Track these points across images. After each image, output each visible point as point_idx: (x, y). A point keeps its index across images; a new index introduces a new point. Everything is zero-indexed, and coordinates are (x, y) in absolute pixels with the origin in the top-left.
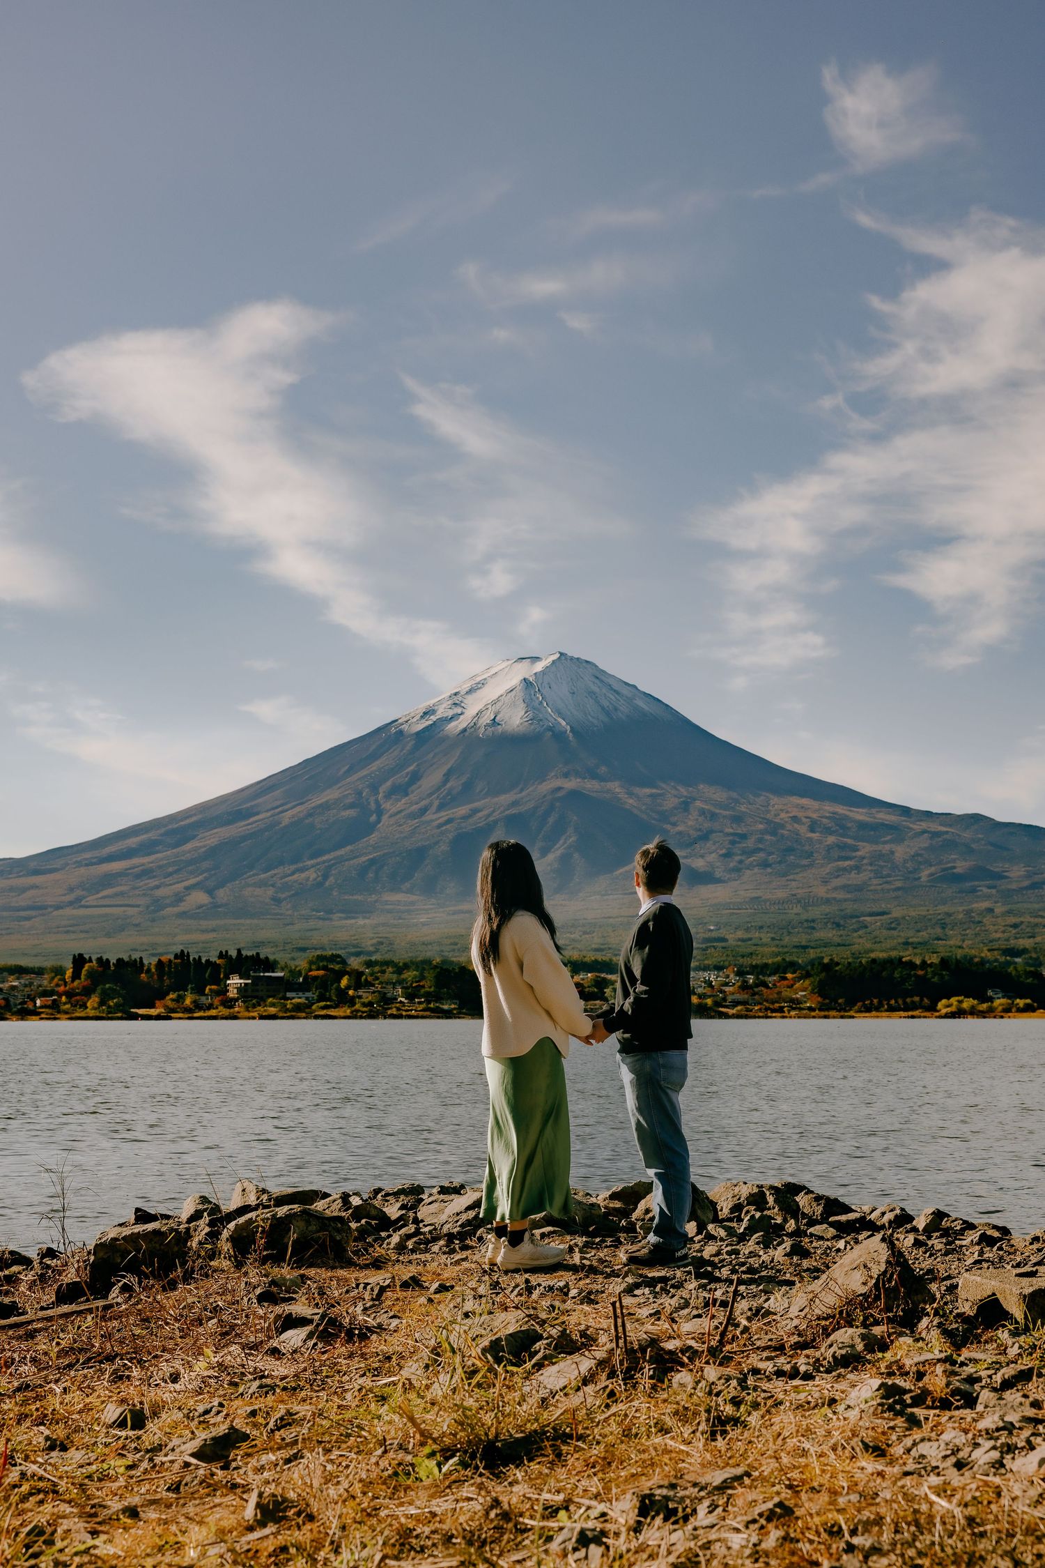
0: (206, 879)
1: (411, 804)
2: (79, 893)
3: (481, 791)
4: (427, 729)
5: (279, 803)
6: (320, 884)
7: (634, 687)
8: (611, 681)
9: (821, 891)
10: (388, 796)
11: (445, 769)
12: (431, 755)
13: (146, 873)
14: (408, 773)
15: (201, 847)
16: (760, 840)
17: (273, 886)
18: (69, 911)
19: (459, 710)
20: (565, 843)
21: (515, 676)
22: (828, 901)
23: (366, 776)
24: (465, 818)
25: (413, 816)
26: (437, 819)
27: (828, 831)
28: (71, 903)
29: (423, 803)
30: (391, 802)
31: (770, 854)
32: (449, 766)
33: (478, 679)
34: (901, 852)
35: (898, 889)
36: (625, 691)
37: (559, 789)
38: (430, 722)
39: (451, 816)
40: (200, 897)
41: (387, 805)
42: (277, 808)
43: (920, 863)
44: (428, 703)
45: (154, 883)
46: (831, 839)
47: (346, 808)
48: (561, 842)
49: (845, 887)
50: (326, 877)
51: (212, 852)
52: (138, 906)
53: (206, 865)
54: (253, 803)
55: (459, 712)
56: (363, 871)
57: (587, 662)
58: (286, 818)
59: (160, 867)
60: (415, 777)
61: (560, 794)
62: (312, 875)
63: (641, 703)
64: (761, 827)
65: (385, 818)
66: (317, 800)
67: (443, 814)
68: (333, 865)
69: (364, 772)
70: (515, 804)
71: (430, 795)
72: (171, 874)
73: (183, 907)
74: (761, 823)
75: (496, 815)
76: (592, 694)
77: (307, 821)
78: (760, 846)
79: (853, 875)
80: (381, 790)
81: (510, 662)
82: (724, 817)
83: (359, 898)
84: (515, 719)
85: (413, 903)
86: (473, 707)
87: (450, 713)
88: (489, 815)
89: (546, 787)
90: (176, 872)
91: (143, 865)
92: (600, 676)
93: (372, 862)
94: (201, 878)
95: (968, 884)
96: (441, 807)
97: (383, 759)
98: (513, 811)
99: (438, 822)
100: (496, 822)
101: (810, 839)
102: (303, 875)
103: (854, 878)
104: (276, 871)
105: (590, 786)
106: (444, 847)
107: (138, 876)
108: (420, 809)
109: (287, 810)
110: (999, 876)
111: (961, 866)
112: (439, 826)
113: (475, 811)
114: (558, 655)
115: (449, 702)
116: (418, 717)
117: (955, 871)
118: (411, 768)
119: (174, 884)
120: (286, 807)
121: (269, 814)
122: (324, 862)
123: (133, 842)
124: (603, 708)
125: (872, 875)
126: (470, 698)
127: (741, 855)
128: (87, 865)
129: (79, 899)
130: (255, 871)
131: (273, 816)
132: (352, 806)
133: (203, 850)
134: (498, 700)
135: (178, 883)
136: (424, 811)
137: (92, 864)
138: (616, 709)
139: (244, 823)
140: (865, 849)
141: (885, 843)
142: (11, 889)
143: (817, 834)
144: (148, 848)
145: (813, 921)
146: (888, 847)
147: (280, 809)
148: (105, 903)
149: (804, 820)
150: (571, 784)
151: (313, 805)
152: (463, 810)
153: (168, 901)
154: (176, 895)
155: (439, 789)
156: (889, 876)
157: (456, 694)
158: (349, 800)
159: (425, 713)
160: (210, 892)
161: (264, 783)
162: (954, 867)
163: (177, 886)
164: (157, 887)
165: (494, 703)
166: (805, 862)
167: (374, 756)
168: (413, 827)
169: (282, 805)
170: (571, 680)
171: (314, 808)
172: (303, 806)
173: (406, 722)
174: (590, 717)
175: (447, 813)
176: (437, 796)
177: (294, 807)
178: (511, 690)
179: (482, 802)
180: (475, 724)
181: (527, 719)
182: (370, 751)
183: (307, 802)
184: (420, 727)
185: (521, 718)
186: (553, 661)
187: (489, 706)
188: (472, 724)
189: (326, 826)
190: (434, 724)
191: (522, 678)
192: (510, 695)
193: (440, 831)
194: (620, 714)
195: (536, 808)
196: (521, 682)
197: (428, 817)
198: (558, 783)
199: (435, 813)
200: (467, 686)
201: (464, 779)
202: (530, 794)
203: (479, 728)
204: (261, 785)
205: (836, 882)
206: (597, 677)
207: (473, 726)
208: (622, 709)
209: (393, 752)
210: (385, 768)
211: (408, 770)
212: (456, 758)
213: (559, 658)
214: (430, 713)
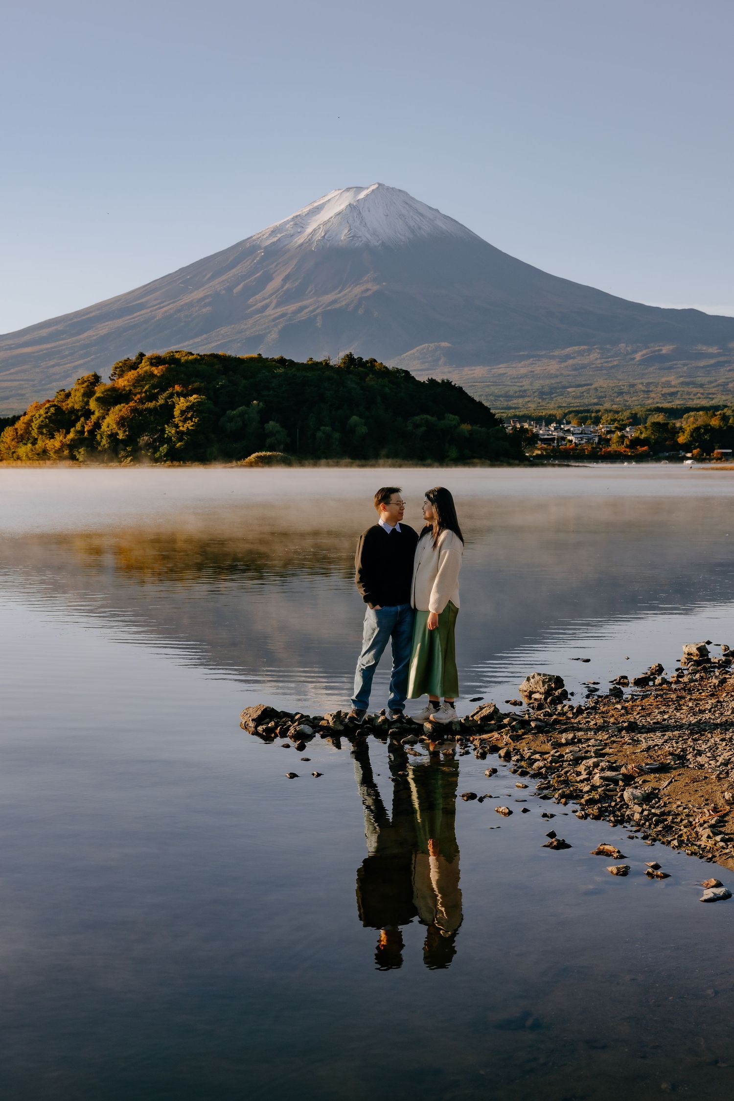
1: (258, 301)
3: (310, 292)
4: (274, 243)
5: (157, 301)
7: (437, 211)
8: (419, 206)
9: (554, 368)
10: (241, 296)
11: (283, 275)
12: (275, 264)
13: (48, 355)
14: (256, 278)
15: (94, 336)
21: (341, 205)
22: (553, 376)
23: (222, 281)
24: (294, 313)
26: (274, 314)
27: (574, 323)
29: (265, 302)
30: (242, 300)
32: (287, 273)
33: (316, 204)
35: (613, 367)
36: (428, 213)
37: (368, 290)
38: (275, 239)
39: (285, 311)
42: (155, 306)
44: (276, 224)
45: (51, 363)
47: (205, 306)
49: (574, 366)
51: (101, 340)
52: (33, 381)
53: (94, 349)
54: (139, 301)
55: (299, 230)
57: (400, 191)
58: (160, 314)
59: (59, 351)
60: (261, 282)
61: (367, 295)
63: (440, 223)
66: (186, 299)
67: (279, 310)
69: (224, 277)
70: (334, 302)
71: (271, 295)
72: (65, 356)
75: (318, 311)
76: (401, 216)
77: (175, 316)
80: (235, 291)
84: (343, 235)
86: (310, 227)
87: (292, 232)
88: (314, 311)
89: (358, 290)
90: (70, 355)
91: (47, 349)
92: (409, 201)
96: (278, 305)
97: (239, 267)
99: (275, 316)
100: (316, 316)
109: (163, 307)
111: (667, 349)
112: (275, 319)
113: (302, 309)
114: (376, 186)
115: (292, 223)
116: (267, 235)
118: (258, 274)
120: (162, 305)
121: (149, 310)
123: (44, 332)
124: (409, 227)
126: (308, 220)
128: (6, 350)
131: (152, 311)
132: (210, 304)
133: (94, 338)
134: (328, 221)
135: (70, 363)
136: (266, 307)
137: (11, 349)
138: (420, 228)
139: (129, 317)
143: (566, 325)
144: (55, 336)
148: (8, 378)
150: (377, 287)
151: (182, 303)
152: (292, 308)
155: (278, 291)
156: (612, 356)
157: (297, 216)
158: (209, 299)
159: (273, 232)
161: (148, 287)
163: (67, 365)
164: (53, 366)
165: (325, 223)
167: (231, 266)
168: (255, 320)
169: (160, 303)
170: (386, 205)
171: (182, 306)
172: (175, 304)
173: (258, 238)
174: (398, 235)
175: (282, 309)
176: (276, 297)
177: (169, 304)
178: (339, 214)
179: (309, 301)
180: (309, 240)
181: (351, 236)
182: (230, 260)
183: (178, 300)
184: (269, 242)
185: (345, 235)
186: (373, 190)
187: (322, 226)
188: (307, 240)
189: (190, 320)
190: (279, 240)
191: (348, 204)
192: (338, 217)
193: (274, 323)
194: (423, 233)
195: (348, 305)
196: (347, 207)
197: (269, 312)
198: (369, 286)
199: (273, 309)
200: (306, 210)
201: (297, 284)
202: (345, 295)
203: (312, 243)
204: (146, 288)
205: (570, 362)
206: (407, 203)
207: (308, 242)
208: (424, 228)
209: (246, 262)
210: (240, 274)
211: (256, 276)
212: (293, 267)
213: (377, 188)
214: (276, 232)
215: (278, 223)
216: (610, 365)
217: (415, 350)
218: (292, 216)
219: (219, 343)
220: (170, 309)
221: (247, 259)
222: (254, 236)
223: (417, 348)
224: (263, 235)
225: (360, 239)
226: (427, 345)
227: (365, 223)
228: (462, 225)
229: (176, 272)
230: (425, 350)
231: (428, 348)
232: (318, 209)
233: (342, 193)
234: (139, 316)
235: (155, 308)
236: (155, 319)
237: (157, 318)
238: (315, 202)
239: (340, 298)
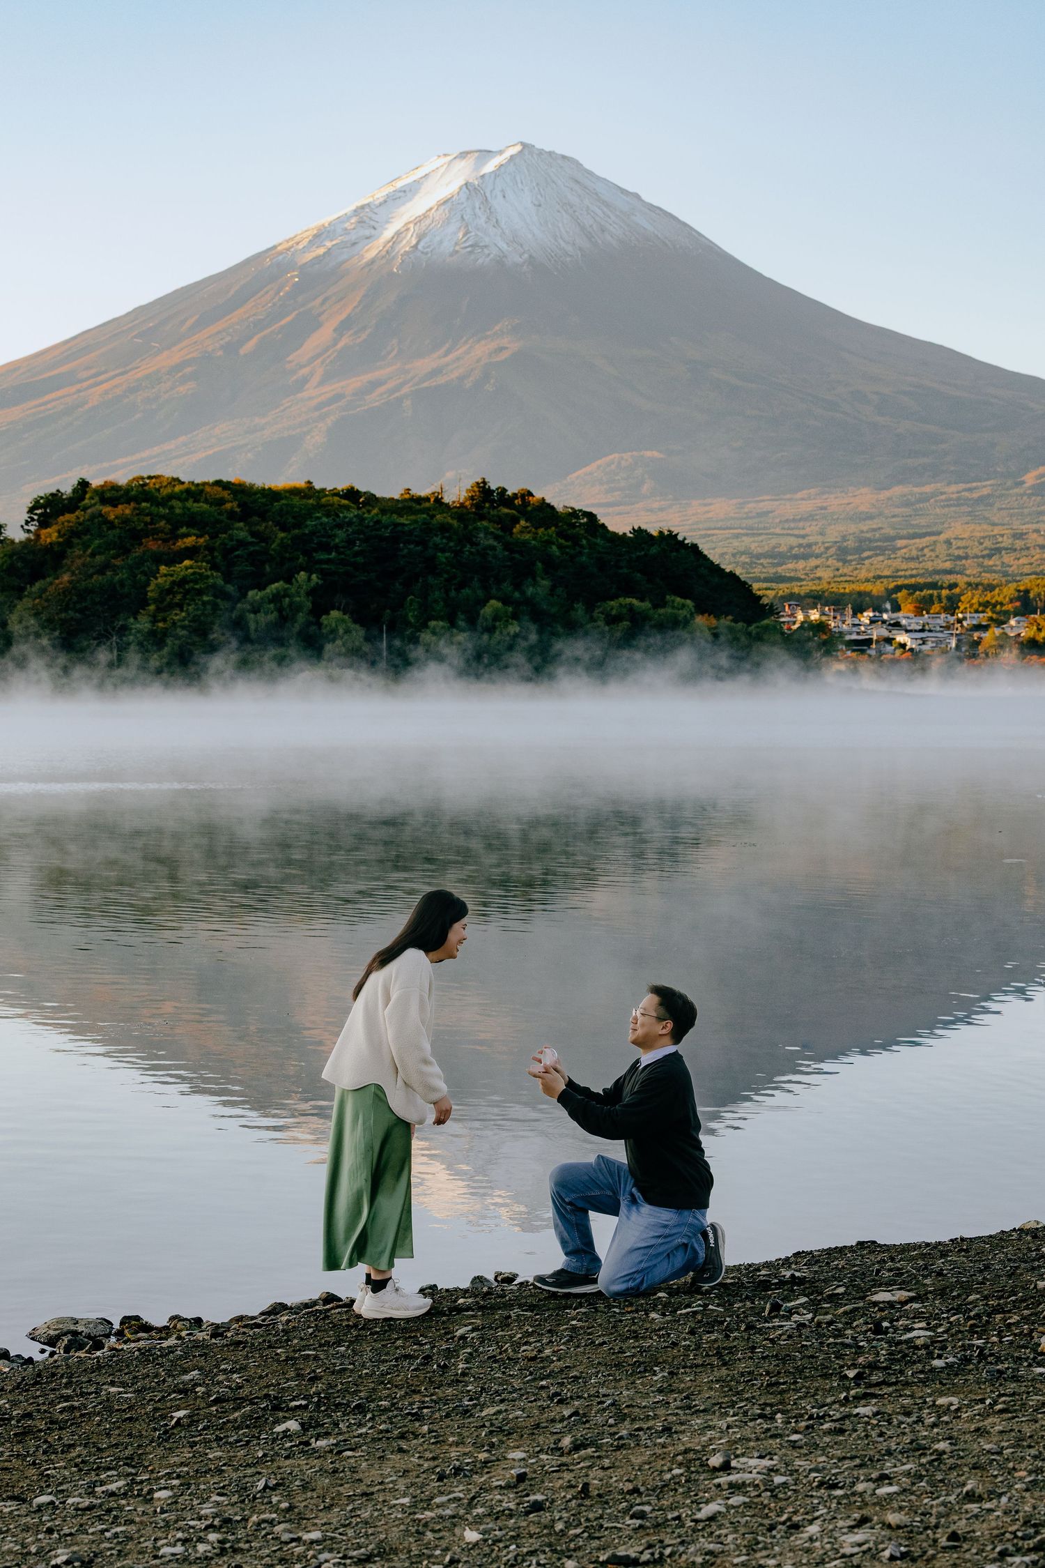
1: (283, 374)
3: (390, 352)
4: (318, 259)
5: (90, 371)
7: (637, 196)
8: (600, 188)
9: (866, 502)
10: (251, 362)
11: (337, 322)
12: (320, 300)
14: (282, 328)
19: (367, 232)
20: (500, 431)
21: (449, 184)
22: (864, 517)
23: (219, 332)
24: (361, 394)
26: (317, 396)
27: (904, 413)
29: (300, 373)
30: (256, 370)
31: (810, 447)
32: (343, 316)
33: (399, 184)
34: (1006, 445)
36: (621, 203)
37: (502, 349)
38: (321, 251)
39: (339, 391)
42: (87, 379)
43: (1030, 461)
44: (322, 222)
46: (906, 426)
48: (495, 430)
57: (564, 157)
58: (97, 395)
60: (293, 333)
61: (504, 356)
63: (642, 220)
66: (146, 367)
67: (327, 388)
69: (220, 326)
70: (435, 372)
71: (314, 359)
75: (406, 390)
76: (567, 206)
77: (124, 400)
80: (242, 352)
81: (449, 158)
86: (388, 226)
87: (354, 236)
88: (397, 389)
89: (483, 349)
92: (582, 178)
96: (325, 378)
97: (250, 305)
98: (433, 382)
99: (319, 399)
101: (874, 425)
105: (550, 346)
106: (319, 438)
109: (102, 383)
112: (317, 408)
113: (374, 385)
114: (519, 148)
115: (353, 220)
116: (305, 243)
118: (288, 319)
121: (74, 389)
122: (142, 460)
124: (583, 229)
126: (384, 214)
131: (79, 391)
132: (193, 376)
134: (425, 216)
136: (302, 382)
138: (603, 230)
139: (36, 402)
140: (955, 439)
143: (887, 418)
146: (988, 437)
147: (92, 381)
151: (139, 375)
152: (354, 383)
155: (327, 350)
157: (363, 207)
158: (193, 368)
159: (316, 236)
165: (418, 221)
166: (859, 459)
167: (235, 303)
168: (283, 408)
169: (95, 376)
170: (538, 184)
171: (138, 380)
172: (125, 377)
173: (288, 249)
174: (563, 244)
175: (333, 387)
176: (322, 363)
177: (112, 378)
178: (445, 202)
179: (388, 370)
180: (387, 252)
181: (468, 244)
182: (232, 292)
183: (131, 370)
184: (309, 256)
185: (456, 244)
186: (512, 156)
187: (411, 226)
188: (383, 253)
189: (154, 407)
190: (329, 252)
191: (463, 182)
192: (443, 207)
193: (317, 413)
194: (609, 238)
195: (461, 379)
196: (461, 188)
197: (308, 392)
198: (504, 342)
199: (315, 387)
200: (381, 195)
201: (364, 336)
202: (458, 359)
203: (393, 258)
205: (897, 489)
206: (577, 182)
207: (383, 257)
208: (611, 228)
209: (263, 296)
210: (251, 319)
211: (283, 322)
212: (355, 304)
213: (521, 152)
214: (324, 236)
215: (326, 219)
216: (975, 495)
217: (594, 466)
218: (353, 207)
219: (211, 452)
220: (116, 386)
221: (265, 290)
222: (280, 244)
223: (599, 462)
224: (298, 243)
225: (486, 251)
226: (616, 455)
227: (497, 221)
228: (685, 225)
229: (128, 314)
230: (613, 467)
231: (619, 462)
232: (406, 193)
233: (451, 161)
234: (54, 400)
235: (85, 384)
236: (86, 407)
237: (90, 405)
238: (398, 178)
239: (447, 365)
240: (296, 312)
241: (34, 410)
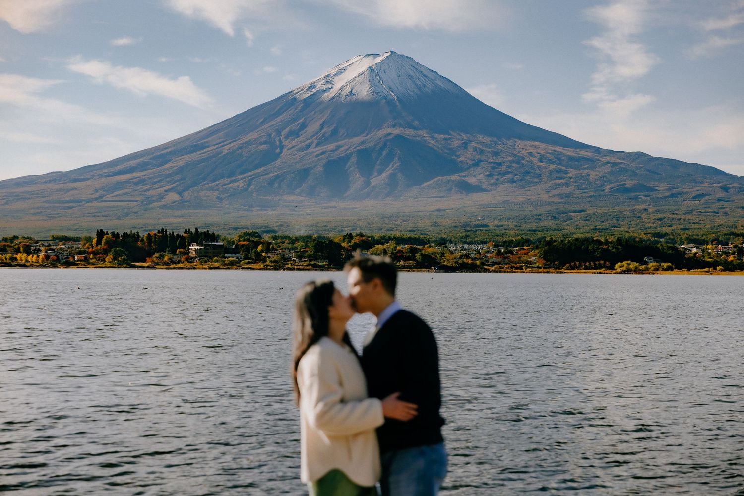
0: (177, 186)
1: (301, 142)
2: (101, 193)
3: (342, 135)
4: (310, 97)
5: (221, 140)
6: (246, 190)
7: (436, 73)
8: (422, 69)
9: (545, 197)
10: (287, 137)
11: (321, 122)
12: (313, 113)
13: (142, 181)
14: (299, 124)
15: (174, 167)
16: (510, 167)
17: (217, 190)
18: (95, 204)
19: (330, 86)
20: (392, 167)
21: (362, 67)
22: (549, 203)
23: (273, 125)
24: (333, 151)
25: (301, 150)
27: (551, 162)
28: (96, 199)
29: (308, 142)
30: (288, 141)
31: (516, 175)
32: (324, 120)
33: (342, 67)
34: (594, 174)
35: (591, 197)
36: (431, 76)
37: (390, 134)
38: (312, 93)
39: (324, 150)
40: (174, 197)
41: (286, 143)
42: (220, 143)
43: (605, 181)
44: (311, 81)
45: (145, 187)
46: (552, 167)
47: (261, 144)
48: (390, 166)
49: (559, 195)
50: (249, 185)
51: (181, 170)
52: (137, 201)
53: (177, 177)
54: (205, 141)
56: (271, 182)
57: (407, 57)
58: (226, 150)
59: (150, 178)
60: (303, 126)
61: (390, 137)
62: (241, 184)
63: (440, 83)
64: (510, 158)
65: (285, 150)
66: (244, 139)
67: (319, 148)
68: (253, 178)
69: (273, 122)
70: (363, 143)
71: (312, 137)
72: (156, 182)
73: (163, 202)
74: (510, 156)
75: (351, 150)
76: (410, 76)
77: (238, 152)
78: (510, 170)
79: (564, 188)
80: (283, 133)
81: (361, 57)
82: (488, 152)
83: (269, 198)
84: (364, 91)
85: (301, 202)
86: (339, 83)
87: (324, 87)
88: (347, 150)
89: (381, 133)
90: (159, 181)
91: (140, 177)
92: (415, 65)
93: (277, 177)
94: (174, 185)
95: (633, 195)
96: (318, 145)
97: (284, 114)
98: (362, 147)
99: (317, 153)
100: (351, 154)
101: (539, 167)
102: (236, 184)
103: (565, 190)
104: (219, 182)
105: (409, 133)
106: (320, 168)
107: (136, 184)
108: (306, 145)
109: (226, 145)
110: (652, 190)
111: (629, 184)
112: (319, 155)
113: (339, 147)
114: (390, 53)
115: (324, 81)
116: (305, 90)
117: (625, 186)
118: (301, 120)
119: (158, 188)
120: (225, 143)
121: (215, 147)
122: (248, 176)
123: (133, 163)
124: (417, 85)
125: (576, 188)
126: (336, 79)
127: (498, 175)
128: (106, 176)
129: (101, 197)
130: (206, 181)
131: (217, 148)
132: (265, 143)
133: (176, 168)
134: (353, 80)
135: (161, 188)
136: (308, 146)
137: (109, 176)
138: (424, 86)
139: (201, 152)
140: (573, 172)
141: (584, 169)
142: (61, 190)
143: (544, 163)
144: (143, 166)
145: (540, 215)
146: (586, 171)
147: (222, 144)
148: (116, 199)
149: (536, 155)
150: (396, 131)
151: (241, 142)
152: (332, 146)
153: (154, 199)
154: (159, 195)
155: (317, 133)
156: (586, 189)
157: (328, 76)
158: (264, 139)
159: (309, 87)
160: (180, 194)
162: (625, 184)
163: (160, 189)
164: (148, 190)
165: (351, 81)
166: (536, 180)
167: (279, 113)
168: (302, 156)
169: (223, 142)
170: (398, 68)
171: (242, 144)
172: (236, 143)
173: (298, 92)
175: (322, 148)
176: (316, 138)
177: (230, 143)
178: (362, 74)
179: (343, 142)
181: (371, 92)
182: (276, 110)
183: (237, 140)
184: (306, 96)
185: (367, 91)
186: (387, 56)
187: (348, 83)
188: (338, 94)
189: (249, 155)
190: (315, 94)
191: (368, 67)
192: (361, 76)
193: (317, 158)
194: (427, 89)
195: (375, 145)
196: (367, 69)
197: (311, 150)
198: (389, 131)
199: (315, 148)
200: (334, 71)
201: (333, 128)
202: (372, 137)
203: (341, 96)
204: (211, 129)
205: (554, 192)
207: (338, 96)
208: (428, 86)
209: (290, 110)
210: (285, 120)
211: (299, 122)
212: (328, 115)
213: (391, 55)
214: (313, 87)
216: (587, 195)
217: (432, 181)
218: (324, 76)
220: (233, 147)
221: (290, 108)
223: (434, 180)
224: (301, 90)
225: (380, 94)
226: (441, 177)
228: (455, 84)
230: (440, 182)
231: (442, 180)
232: (344, 70)
235: (220, 145)
236: (222, 154)
237: (224, 154)
238: (340, 65)
239: (368, 140)
240: (304, 118)
241: (200, 155)
